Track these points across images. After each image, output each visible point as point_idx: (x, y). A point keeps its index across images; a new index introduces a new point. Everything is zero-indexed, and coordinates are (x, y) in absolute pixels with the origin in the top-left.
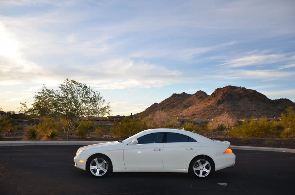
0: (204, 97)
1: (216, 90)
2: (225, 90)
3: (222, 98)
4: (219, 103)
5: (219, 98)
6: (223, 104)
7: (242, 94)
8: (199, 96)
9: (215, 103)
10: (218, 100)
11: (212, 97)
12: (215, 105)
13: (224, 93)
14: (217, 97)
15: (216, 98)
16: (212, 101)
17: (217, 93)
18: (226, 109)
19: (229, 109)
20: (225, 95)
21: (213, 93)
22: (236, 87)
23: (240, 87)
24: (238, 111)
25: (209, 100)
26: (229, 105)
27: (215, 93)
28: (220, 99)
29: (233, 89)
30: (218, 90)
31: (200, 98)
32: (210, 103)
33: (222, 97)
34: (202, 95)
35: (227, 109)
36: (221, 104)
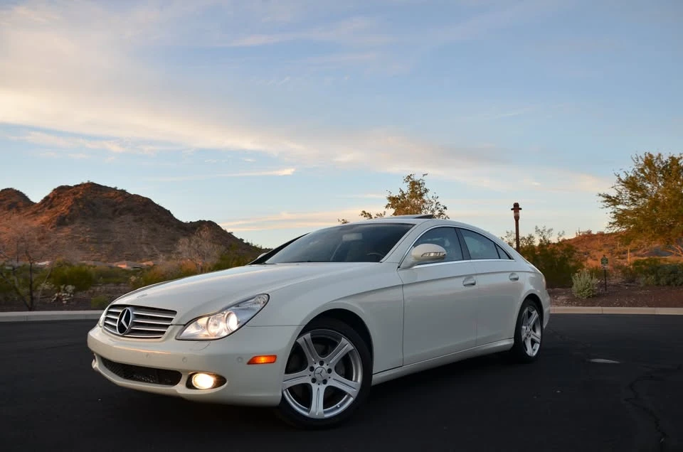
0: (21, 204)
1: (55, 190)
2: (78, 193)
3: (71, 211)
4: (62, 222)
5: (63, 209)
6: (73, 227)
7: (120, 204)
8: (6, 203)
9: (50, 222)
10: (60, 216)
11: (43, 205)
12: (52, 228)
13: (76, 200)
14: (59, 207)
15: (54, 209)
16: (44, 218)
17: (58, 197)
18: (80, 237)
19: (87, 240)
20: (78, 205)
21: (47, 198)
22: (106, 187)
23: (115, 189)
24: (108, 243)
25: (35, 213)
26: (88, 229)
27: (52, 197)
28: (66, 214)
29: (99, 192)
30: (61, 191)
31: (10, 208)
32: (39, 221)
33: (70, 209)
34: (14, 200)
35: (81, 239)
36: (66, 225)
